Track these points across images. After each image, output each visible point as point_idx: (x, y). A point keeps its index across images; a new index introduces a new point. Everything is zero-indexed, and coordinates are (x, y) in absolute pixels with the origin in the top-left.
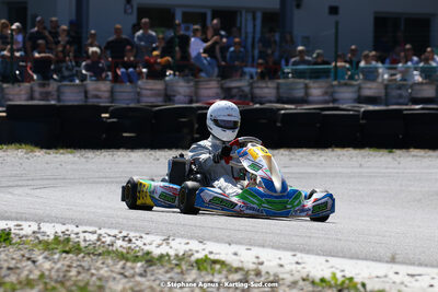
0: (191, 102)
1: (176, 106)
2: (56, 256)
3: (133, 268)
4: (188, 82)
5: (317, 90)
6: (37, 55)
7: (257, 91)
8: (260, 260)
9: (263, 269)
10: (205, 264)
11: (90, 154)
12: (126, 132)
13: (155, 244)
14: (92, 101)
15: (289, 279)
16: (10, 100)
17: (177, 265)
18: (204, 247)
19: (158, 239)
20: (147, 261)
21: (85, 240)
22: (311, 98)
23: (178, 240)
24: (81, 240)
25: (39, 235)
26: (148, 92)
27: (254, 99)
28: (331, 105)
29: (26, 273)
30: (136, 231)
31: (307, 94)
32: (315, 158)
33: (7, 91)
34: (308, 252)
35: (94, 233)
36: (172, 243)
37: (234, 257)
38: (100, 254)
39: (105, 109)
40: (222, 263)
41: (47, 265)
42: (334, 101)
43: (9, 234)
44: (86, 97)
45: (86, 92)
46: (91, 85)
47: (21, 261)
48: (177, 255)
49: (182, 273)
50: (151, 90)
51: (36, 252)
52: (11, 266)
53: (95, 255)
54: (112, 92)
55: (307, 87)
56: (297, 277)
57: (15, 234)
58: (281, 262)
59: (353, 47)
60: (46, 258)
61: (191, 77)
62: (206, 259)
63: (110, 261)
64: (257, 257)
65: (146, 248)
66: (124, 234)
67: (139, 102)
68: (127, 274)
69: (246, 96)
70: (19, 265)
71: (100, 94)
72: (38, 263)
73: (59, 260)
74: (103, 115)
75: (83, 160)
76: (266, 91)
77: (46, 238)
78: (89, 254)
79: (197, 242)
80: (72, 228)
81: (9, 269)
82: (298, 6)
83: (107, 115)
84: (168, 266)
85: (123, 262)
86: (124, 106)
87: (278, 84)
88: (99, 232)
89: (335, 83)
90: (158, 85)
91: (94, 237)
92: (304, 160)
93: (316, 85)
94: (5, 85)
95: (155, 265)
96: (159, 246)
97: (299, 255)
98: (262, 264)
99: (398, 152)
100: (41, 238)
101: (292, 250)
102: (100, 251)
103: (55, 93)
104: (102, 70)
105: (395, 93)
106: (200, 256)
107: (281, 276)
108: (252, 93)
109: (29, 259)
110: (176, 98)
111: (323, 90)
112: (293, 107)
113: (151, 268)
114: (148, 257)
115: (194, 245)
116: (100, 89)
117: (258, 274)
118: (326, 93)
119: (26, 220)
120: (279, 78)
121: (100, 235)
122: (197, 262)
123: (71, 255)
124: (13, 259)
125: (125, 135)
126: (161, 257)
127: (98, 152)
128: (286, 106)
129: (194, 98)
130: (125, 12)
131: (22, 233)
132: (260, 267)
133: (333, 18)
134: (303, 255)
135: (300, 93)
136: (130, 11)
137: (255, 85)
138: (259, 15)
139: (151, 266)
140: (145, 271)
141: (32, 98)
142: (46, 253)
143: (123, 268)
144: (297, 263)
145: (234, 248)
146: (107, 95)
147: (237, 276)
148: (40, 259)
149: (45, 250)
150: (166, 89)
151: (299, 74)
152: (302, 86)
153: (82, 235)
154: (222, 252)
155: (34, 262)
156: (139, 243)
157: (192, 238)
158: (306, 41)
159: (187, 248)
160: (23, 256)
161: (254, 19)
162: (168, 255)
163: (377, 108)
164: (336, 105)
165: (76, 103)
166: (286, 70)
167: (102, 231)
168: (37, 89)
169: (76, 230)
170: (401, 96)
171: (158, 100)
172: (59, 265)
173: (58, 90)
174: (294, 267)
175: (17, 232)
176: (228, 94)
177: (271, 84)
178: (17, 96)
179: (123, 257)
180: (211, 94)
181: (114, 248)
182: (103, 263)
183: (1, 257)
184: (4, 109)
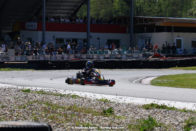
0: (68, 59)
2: (40, 95)
4: (67, 55)
6: (34, 49)
7: (82, 57)
8: (86, 95)
11: (46, 71)
12: (54, 66)
14: (46, 59)
15: (93, 100)
16: (28, 59)
17: (67, 97)
21: (47, 91)
23: (67, 91)
26: (58, 57)
27: (82, 58)
28: (98, 59)
30: (58, 89)
31: (93, 57)
33: (28, 57)
34: (96, 93)
35: (49, 89)
37: (80, 95)
38: (50, 94)
39: (49, 61)
40: (78, 96)
41: (39, 97)
46: (46, 56)
48: (67, 94)
51: (36, 94)
52: (31, 97)
54: (50, 57)
55: (93, 55)
56: (95, 99)
57: (31, 90)
58: (91, 96)
62: (74, 95)
65: (60, 93)
66: (55, 89)
67: (56, 59)
69: (80, 58)
71: (48, 58)
72: (36, 97)
78: (48, 94)
80: (43, 88)
86: (53, 60)
87: (87, 55)
89: (99, 55)
90: (60, 56)
93: (95, 55)
96: (63, 92)
100: (37, 91)
101: (93, 93)
103: (38, 58)
106: (73, 94)
107: (91, 99)
110: (64, 58)
114: (61, 95)
115: (71, 92)
117: (86, 98)
118: (97, 57)
123: (43, 95)
126: (64, 95)
127: (48, 71)
135: (91, 57)
136: (54, 39)
137: (82, 55)
138: (82, 40)
140: (61, 98)
141: (33, 59)
142: (38, 94)
143: (56, 98)
144: (94, 96)
145: (80, 92)
147: (81, 99)
150: (62, 57)
151: (91, 53)
154: (78, 93)
157: (70, 90)
158: (92, 45)
159: (69, 93)
160: (33, 95)
163: (108, 60)
165: (43, 60)
168: (34, 57)
170: (113, 57)
171: (61, 59)
172: (41, 97)
176: (76, 57)
177: (85, 55)
178: (30, 58)
179: (55, 95)
180: (72, 57)
181: (53, 93)
182: (51, 97)
183: (28, 95)
184: (27, 61)
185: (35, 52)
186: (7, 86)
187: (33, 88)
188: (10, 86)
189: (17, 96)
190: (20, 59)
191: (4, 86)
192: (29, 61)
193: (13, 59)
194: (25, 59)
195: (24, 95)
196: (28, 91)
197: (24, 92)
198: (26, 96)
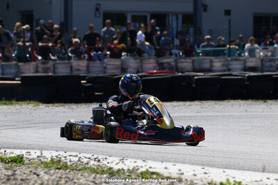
0: (138, 72)
2: (52, 172)
3: (101, 178)
4: (136, 59)
5: (218, 64)
6: (40, 44)
7: (180, 65)
8: (182, 172)
9: (183, 177)
10: (147, 175)
11: (74, 106)
12: (97, 92)
13: (115, 163)
14: (75, 73)
15: (200, 183)
16: (23, 73)
17: (129, 176)
19: (117, 160)
20: (110, 174)
21: (70, 161)
22: (214, 69)
23: (130, 160)
24: (68, 161)
25: (41, 158)
26: (111, 67)
27: (178, 70)
28: (227, 73)
29: (33, 182)
30: (103, 155)
31: (211, 66)
32: (217, 106)
33: (21, 67)
34: (212, 166)
35: (76, 156)
36: (126, 162)
37: (165, 170)
38: (80, 170)
39: (84, 78)
40: (158, 174)
41: (46, 177)
42: (229, 70)
43: (22, 158)
44: (72, 70)
45: (71, 67)
46: (75, 63)
47: (29, 175)
48: (129, 170)
50: (113, 65)
51: (40, 169)
52: (24, 178)
53: (76, 170)
54: (88, 67)
55: (211, 62)
56: (205, 182)
57: (27, 158)
58: (195, 173)
59: (241, 36)
60: (45, 173)
61: (137, 57)
62: (147, 172)
63: (86, 174)
64: (180, 170)
65: (109, 165)
66: (95, 156)
67: (105, 73)
68: (97, 182)
69: (173, 68)
70: (28, 177)
71: (80, 68)
72: (40, 176)
73: (54, 174)
74: (82, 82)
75: (70, 110)
76: (186, 64)
77: (46, 160)
78: (73, 170)
79: (141, 161)
80: (62, 153)
81: (22, 180)
82: (205, 10)
83: (85, 82)
84: (123, 177)
85: (95, 174)
86: (95, 75)
87: (193, 60)
88: (79, 155)
89: (229, 59)
90: (117, 62)
91: (76, 159)
92: (210, 108)
93: (217, 60)
94: (20, 64)
95: (115, 175)
96: (117, 164)
97: (206, 168)
98: (183, 174)
99: (270, 102)
100: (43, 160)
101: (202, 165)
102: (80, 168)
103: (52, 69)
104: (82, 53)
105: (268, 64)
106: (143, 170)
107: (195, 182)
108: (177, 66)
109: (35, 174)
110: (129, 70)
111: (222, 63)
112: (202, 74)
114: (110, 171)
115: (140, 163)
116: (80, 65)
117: (180, 180)
118: (223, 65)
119: (33, 149)
120: (193, 56)
121: (80, 158)
122: (142, 173)
123: (61, 171)
124: (25, 174)
125: (96, 93)
126: (119, 170)
127: (79, 105)
128: (198, 74)
129: (140, 70)
130: (96, 16)
131: (30, 157)
132: (182, 176)
133: (228, 17)
134: (209, 168)
135: (207, 66)
136: (98, 15)
137: (178, 61)
138: (180, 16)
139: (112, 176)
141: (37, 72)
142: (46, 169)
143: (95, 178)
144: (205, 173)
145: (165, 164)
146: (85, 68)
148: (42, 173)
150: (122, 65)
151: (206, 54)
152: (208, 61)
153: (68, 158)
154: (158, 167)
155: (38, 175)
156: (105, 162)
157: (138, 158)
158: (210, 32)
159: (135, 165)
160: (31, 172)
161: (177, 19)
162: (123, 169)
163: (255, 74)
164: (230, 73)
165: (65, 75)
166: (198, 51)
167: (81, 155)
168: (40, 65)
169: (65, 155)
170: (271, 66)
171: (117, 72)
172: (54, 177)
173: (54, 66)
174: (203, 176)
175: (28, 156)
176: (161, 66)
177: (189, 60)
178: (29, 70)
179: (95, 171)
180: (150, 66)
181: (89, 166)
182: (82, 175)
183: (16, 173)
184: (19, 79)
185: (45, 52)
190: (0, 70)
192: (24, 79)
194: (13, 71)
195: (5, 173)
197: (5, 163)
198: (12, 175)
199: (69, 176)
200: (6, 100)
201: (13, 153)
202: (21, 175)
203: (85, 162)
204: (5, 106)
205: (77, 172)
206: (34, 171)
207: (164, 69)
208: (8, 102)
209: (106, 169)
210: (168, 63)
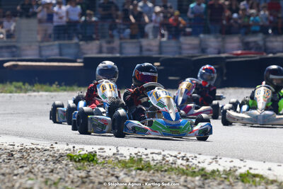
0: (219, 53)
1: (210, 56)
2: (134, 173)
3: (193, 182)
4: (217, 38)
7: (269, 45)
10: (247, 178)
13: (207, 162)
14: (146, 54)
16: (85, 54)
17: (225, 178)
18: (245, 164)
19: (209, 159)
20: (202, 176)
21: (153, 160)
23: (224, 159)
24: (150, 159)
25: (118, 156)
26: (187, 46)
27: (267, 50)
30: (190, 152)
33: (82, 47)
35: (159, 154)
36: (220, 161)
37: (269, 172)
38: (166, 171)
39: (157, 60)
40: (261, 177)
41: (128, 180)
43: (94, 155)
44: (141, 50)
45: (141, 47)
46: (144, 42)
47: (107, 177)
49: (231, 185)
50: (189, 44)
51: (117, 170)
52: (101, 181)
53: (162, 171)
54: (160, 46)
57: (100, 156)
60: (126, 174)
62: (248, 174)
63: (174, 176)
65: (201, 166)
66: (182, 154)
67: (180, 53)
68: (189, 186)
69: (260, 48)
70: (107, 180)
71: (151, 48)
72: (120, 178)
73: (135, 175)
74: (156, 64)
76: (276, 44)
77: (123, 158)
78: (157, 170)
79: (239, 160)
80: (142, 150)
81: (100, 183)
83: (158, 64)
84: (219, 179)
85: (185, 176)
86: (171, 56)
88: (163, 153)
90: (193, 41)
91: (160, 158)
94: (81, 43)
95: (209, 178)
96: (210, 164)
100: (120, 159)
102: (164, 168)
103: (118, 49)
106: (243, 171)
108: (265, 46)
109: (113, 175)
110: (209, 50)
113: (207, 181)
114: (203, 173)
115: (237, 163)
116: (151, 43)
119: (106, 144)
121: (164, 155)
123: (144, 172)
124: (101, 175)
125: (171, 78)
126: (213, 172)
129: (222, 50)
131: (105, 154)
137: (268, 39)
139: (206, 179)
140: (203, 184)
141: (101, 52)
142: (125, 170)
143: (186, 181)
145: (268, 165)
146: (156, 49)
147: (274, 187)
148: (122, 175)
149: (124, 168)
150: (200, 44)
153: (150, 156)
154: (260, 168)
155: (117, 177)
156: (195, 162)
159: (232, 165)
160: (108, 173)
162: (218, 171)
165: (135, 55)
167: (165, 153)
168: (105, 46)
169: (146, 152)
172: (136, 180)
173: (121, 47)
175: (100, 154)
176: (246, 46)
178: (91, 50)
179: (184, 173)
180: (234, 47)
181: (177, 166)
182: (170, 178)
183: (90, 173)
184: (81, 60)
186: (19, 142)
187: (106, 148)
188: (28, 143)
189: (55, 177)
190: (56, 51)
191: (5, 141)
192: (87, 61)
193: (32, 52)
194: (71, 52)
195: (77, 174)
196: (90, 158)
197: (75, 161)
198: (86, 177)
199: (154, 178)
200: (66, 85)
201: (83, 149)
202: (96, 176)
203: (171, 162)
204: (65, 93)
205: (162, 173)
206: (111, 172)
207: (250, 49)
208: (68, 88)
209: (196, 170)
210: (255, 42)
